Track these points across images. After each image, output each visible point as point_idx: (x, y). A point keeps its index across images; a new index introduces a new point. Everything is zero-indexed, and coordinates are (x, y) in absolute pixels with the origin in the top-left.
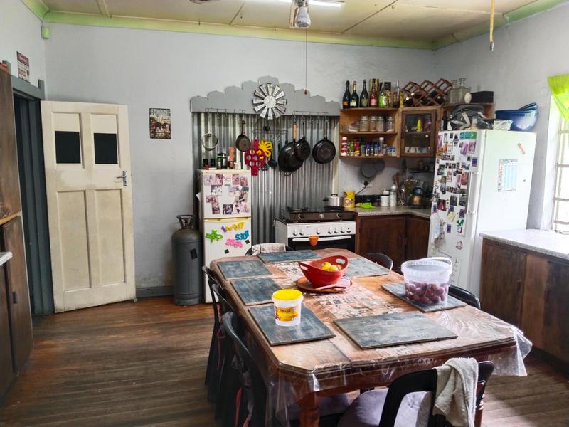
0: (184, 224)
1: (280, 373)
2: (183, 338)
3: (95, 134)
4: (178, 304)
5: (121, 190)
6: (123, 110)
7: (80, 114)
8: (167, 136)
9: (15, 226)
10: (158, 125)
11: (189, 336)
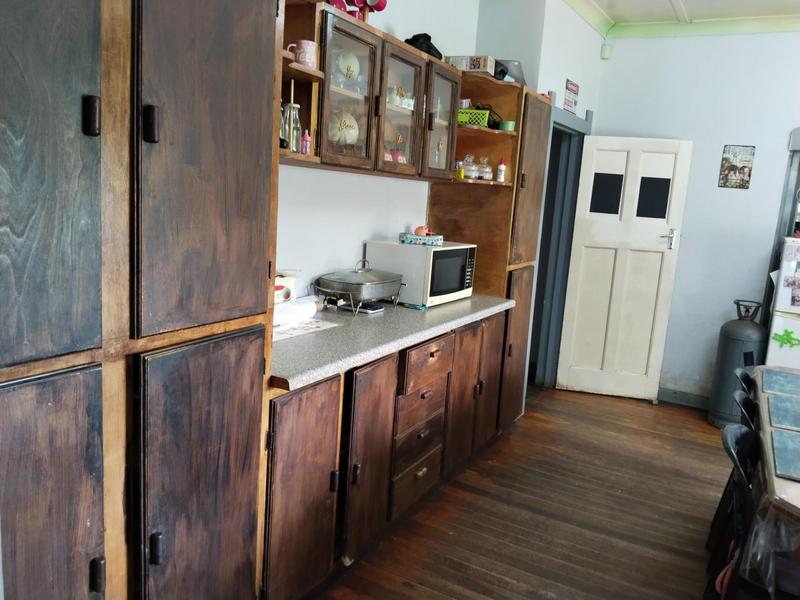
0: (743, 314)
1: (771, 507)
2: (702, 465)
3: (643, 178)
4: (712, 424)
5: (663, 253)
6: (686, 148)
7: (628, 153)
8: (744, 185)
9: (526, 275)
10: (733, 168)
11: (712, 466)
